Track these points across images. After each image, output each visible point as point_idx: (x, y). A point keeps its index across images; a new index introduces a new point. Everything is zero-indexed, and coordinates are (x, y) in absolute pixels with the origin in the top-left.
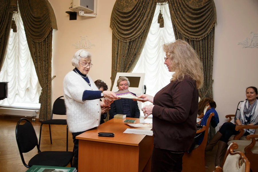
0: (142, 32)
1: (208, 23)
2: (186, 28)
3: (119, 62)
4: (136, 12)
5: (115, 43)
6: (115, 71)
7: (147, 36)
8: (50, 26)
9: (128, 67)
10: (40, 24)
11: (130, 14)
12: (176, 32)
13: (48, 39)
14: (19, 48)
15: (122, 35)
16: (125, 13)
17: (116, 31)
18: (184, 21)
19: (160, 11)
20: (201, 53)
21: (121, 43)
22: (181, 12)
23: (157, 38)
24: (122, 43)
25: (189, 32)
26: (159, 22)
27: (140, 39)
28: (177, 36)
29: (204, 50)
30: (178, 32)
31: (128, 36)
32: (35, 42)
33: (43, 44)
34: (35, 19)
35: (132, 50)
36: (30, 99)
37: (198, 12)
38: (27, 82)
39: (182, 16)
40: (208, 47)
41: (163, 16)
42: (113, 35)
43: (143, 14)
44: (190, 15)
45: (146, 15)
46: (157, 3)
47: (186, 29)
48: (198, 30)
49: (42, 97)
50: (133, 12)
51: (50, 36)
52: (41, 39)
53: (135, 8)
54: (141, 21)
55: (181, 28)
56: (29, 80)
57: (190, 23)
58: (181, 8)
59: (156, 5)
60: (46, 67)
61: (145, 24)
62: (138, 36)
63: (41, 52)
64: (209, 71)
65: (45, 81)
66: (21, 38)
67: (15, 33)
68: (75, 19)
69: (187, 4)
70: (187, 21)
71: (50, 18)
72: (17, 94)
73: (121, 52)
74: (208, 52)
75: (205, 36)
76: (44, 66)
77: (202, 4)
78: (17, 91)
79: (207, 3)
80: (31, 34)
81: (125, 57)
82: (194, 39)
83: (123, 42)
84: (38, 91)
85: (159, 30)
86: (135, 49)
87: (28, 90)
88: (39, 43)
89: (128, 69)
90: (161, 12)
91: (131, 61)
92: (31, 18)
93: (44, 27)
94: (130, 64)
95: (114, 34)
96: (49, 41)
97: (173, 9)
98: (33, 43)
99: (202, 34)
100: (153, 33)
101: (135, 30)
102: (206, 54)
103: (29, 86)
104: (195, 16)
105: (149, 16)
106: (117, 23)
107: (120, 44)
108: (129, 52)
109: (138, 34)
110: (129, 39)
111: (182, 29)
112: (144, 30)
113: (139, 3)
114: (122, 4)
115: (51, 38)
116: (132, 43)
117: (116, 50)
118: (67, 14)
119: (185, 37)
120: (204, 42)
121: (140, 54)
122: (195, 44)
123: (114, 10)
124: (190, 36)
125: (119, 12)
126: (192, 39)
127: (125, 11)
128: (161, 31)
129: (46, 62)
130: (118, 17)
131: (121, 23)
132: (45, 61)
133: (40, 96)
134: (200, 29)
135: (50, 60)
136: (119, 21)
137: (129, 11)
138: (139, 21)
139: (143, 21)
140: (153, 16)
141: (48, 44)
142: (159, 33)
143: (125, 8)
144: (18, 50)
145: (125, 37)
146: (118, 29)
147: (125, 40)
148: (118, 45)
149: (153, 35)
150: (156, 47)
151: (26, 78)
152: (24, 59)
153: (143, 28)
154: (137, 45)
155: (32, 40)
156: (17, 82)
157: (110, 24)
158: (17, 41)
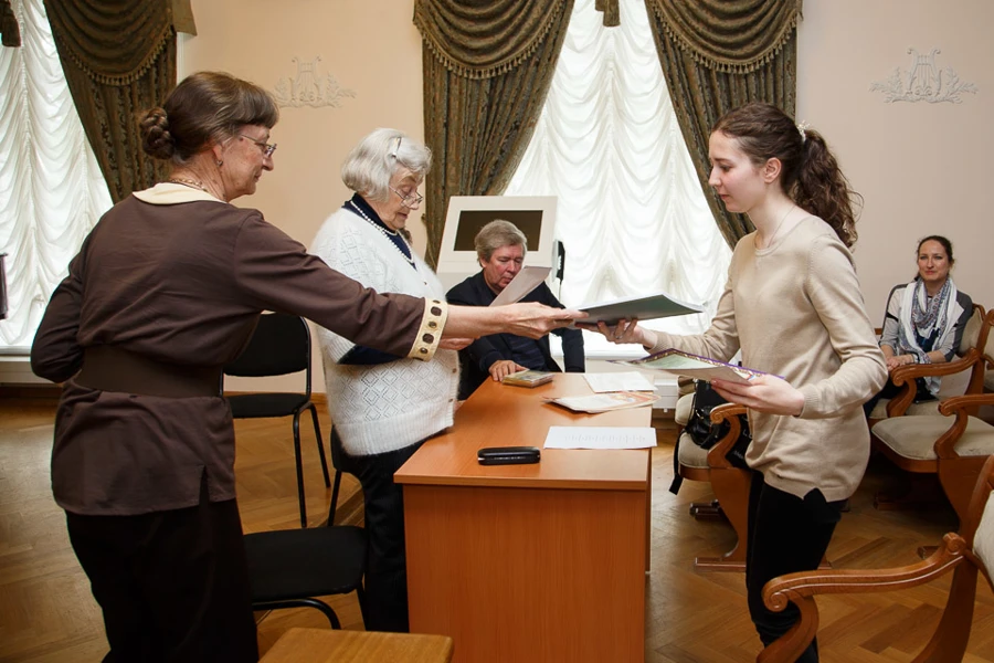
0: (541, 40)
1: (776, 14)
2: (701, 28)
3: (457, 158)
5: (438, 84)
6: (440, 192)
7: (557, 57)
8: (166, 21)
9: (491, 176)
10: (123, 14)
12: (664, 42)
13: (158, 73)
14: (32, 110)
15: (462, 55)
17: (441, 36)
18: (693, 5)
21: (460, 83)
23: (591, 66)
24: (464, 85)
25: (710, 45)
26: (599, 7)
27: (532, 69)
28: (668, 58)
30: (673, 45)
31: (485, 58)
32: (102, 86)
33: (137, 91)
35: (501, 108)
40: (776, 96)
42: (424, 53)
47: (700, 34)
48: (741, 37)
51: (166, 59)
52: (131, 73)
55: (683, 29)
57: (714, 12)
61: (551, 10)
62: (525, 57)
63: (131, 125)
66: (39, 69)
67: (12, 49)
70: (703, 5)
72: (38, 300)
73: (460, 119)
75: (768, 60)
78: (38, 286)
80: (85, 51)
81: (479, 135)
82: (729, 71)
83: (467, 79)
85: (598, 38)
86: (513, 105)
88: (121, 90)
89: (491, 183)
91: (502, 151)
93: (139, 24)
94: (497, 162)
95: (431, 50)
96: (163, 80)
98: (93, 91)
99: (756, 52)
100: (579, 44)
101: (512, 34)
106: (440, 6)
107: (457, 87)
108: (492, 117)
109: (523, 48)
110: (492, 67)
111: (687, 34)
112: (547, 36)
115: (170, 66)
116: (500, 84)
117: (439, 111)
119: (698, 63)
120: (763, 81)
121: (533, 125)
122: (733, 87)
124: (716, 58)
126: (723, 69)
128: (608, 37)
131: (460, 8)
134: (749, 34)
141: (158, 91)
142: (602, 47)
144: (31, 113)
145: (477, 62)
146: (449, 31)
147: (474, 73)
148: (449, 92)
149: (578, 52)
150: (591, 97)
151: (73, 231)
152: (57, 155)
153: (541, 26)
154: (519, 90)
155: (90, 76)
156: (34, 249)
157: (415, 11)
158: (23, 83)
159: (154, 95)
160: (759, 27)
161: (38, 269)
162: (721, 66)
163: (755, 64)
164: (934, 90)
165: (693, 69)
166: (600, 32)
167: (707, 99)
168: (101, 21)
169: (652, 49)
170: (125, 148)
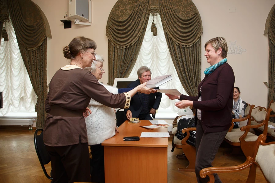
0: (137, 39)
1: (196, 32)
2: (178, 36)
3: (117, 68)
4: (131, 21)
5: (112, 50)
6: (112, 77)
7: (142, 43)
8: (44, 35)
9: (125, 73)
10: (34, 33)
11: (126, 22)
12: (168, 39)
13: (42, 48)
14: (11, 57)
15: (118, 43)
16: (120, 22)
17: (113, 38)
18: (175, 30)
19: (153, 20)
20: (191, 58)
21: (117, 50)
22: (173, 22)
23: (151, 45)
24: (118, 50)
25: (180, 40)
26: (152, 31)
27: (135, 46)
28: (169, 43)
29: (193, 56)
30: (171, 40)
31: (124, 44)
32: (28, 51)
33: (37, 52)
34: (28, 28)
35: (128, 56)
36: (26, 108)
37: (187, 22)
38: (21, 91)
39: (173, 25)
40: (196, 53)
41: (156, 25)
42: (108, 42)
43: (138, 23)
44: (180, 25)
45: (140, 24)
46: (150, 14)
47: (177, 38)
48: (187, 38)
49: (38, 105)
50: (128, 21)
51: (44, 44)
52: (35, 48)
53: (130, 18)
54: (136, 29)
56: (23, 89)
57: (181, 32)
58: (172, 19)
59: (149, 15)
60: (42, 75)
61: (140, 32)
62: (134, 43)
63: (35, 60)
64: (198, 74)
65: (41, 89)
66: (13, 47)
67: (6, 42)
68: (70, 27)
69: (177, 15)
70: (178, 30)
71: (45, 26)
72: (10, 104)
73: (117, 59)
74: (196, 57)
75: (194, 44)
76: (39, 74)
77: (190, 16)
78: (11, 101)
79: (194, 15)
80: (24, 42)
81: (122, 63)
82: (185, 46)
84: (33, 99)
85: (152, 38)
86: (130, 55)
87: (22, 99)
88: (33, 52)
89: (125, 75)
90: (154, 22)
91: (128, 67)
92: (24, 26)
93: (38, 35)
94: (126, 69)
95: (110, 42)
96: (43, 49)
97: (166, 19)
98: (26, 52)
99: (191, 42)
100: (147, 40)
101: (130, 38)
102: (196, 59)
103: (23, 95)
104: (184, 26)
105: (143, 25)
106: (112, 31)
107: (117, 51)
108: (125, 58)
109: (133, 41)
110: (125, 46)
111: (174, 37)
112: (139, 38)
113: (133, 13)
114: (117, 13)
115: (45, 46)
116: (127, 50)
117: (112, 57)
118: (62, 23)
119: (177, 45)
120: (193, 49)
121: (136, 60)
122: (186, 50)
123: (109, 19)
124: (181, 43)
125: (114, 21)
126: (183, 46)
127: (120, 20)
128: (154, 38)
129: (41, 71)
130: (114, 25)
131: (117, 31)
132: (40, 69)
133: (36, 105)
134: (189, 37)
135: (45, 68)
136: (115, 29)
137: (124, 20)
138: (134, 29)
139: (138, 30)
140: (147, 25)
141: (42, 52)
142: (153, 41)
143: (120, 17)
144: (10, 59)
145: (122, 44)
146: (114, 37)
147: (121, 47)
148: (114, 52)
149: (147, 42)
150: (150, 53)
151: (20, 87)
152: (16, 68)
153: (138, 36)
154: (132, 51)
155: (25, 49)
156: (10, 92)
157: (106, 32)
158: (9, 50)
159: (41, 53)
160: (192, 35)
161: (11, 96)
162: (182, 45)
163: (191, 45)
164: (236, 51)
165: (176, 46)
166: (152, 37)
167: (179, 53)
168: (29, 35)
169: (165, 41)
170: (33, 66)
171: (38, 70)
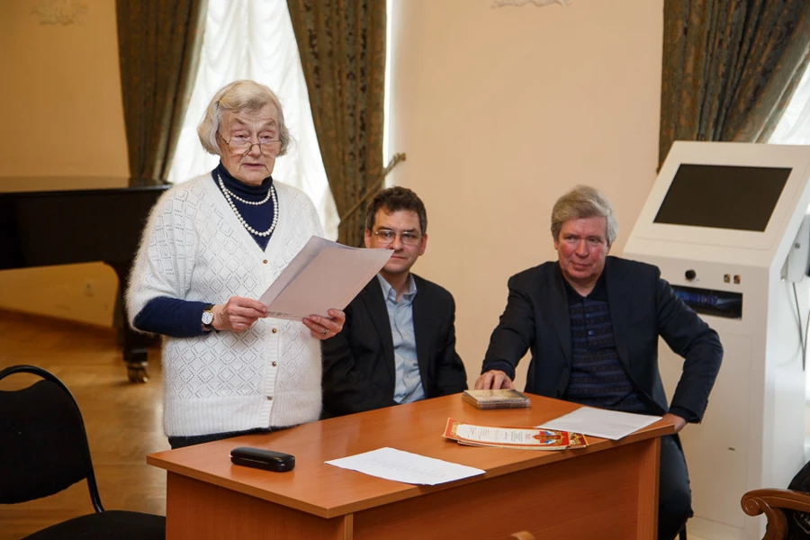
9: (747, 109)
60: (360, 107)
65: (355, 179)
76: (348, 102)
81: (731, 47)
91: (765, 71)
129: (360, 86)
132: (354, 79)
135: (375, 72)
171: (348, 83)
